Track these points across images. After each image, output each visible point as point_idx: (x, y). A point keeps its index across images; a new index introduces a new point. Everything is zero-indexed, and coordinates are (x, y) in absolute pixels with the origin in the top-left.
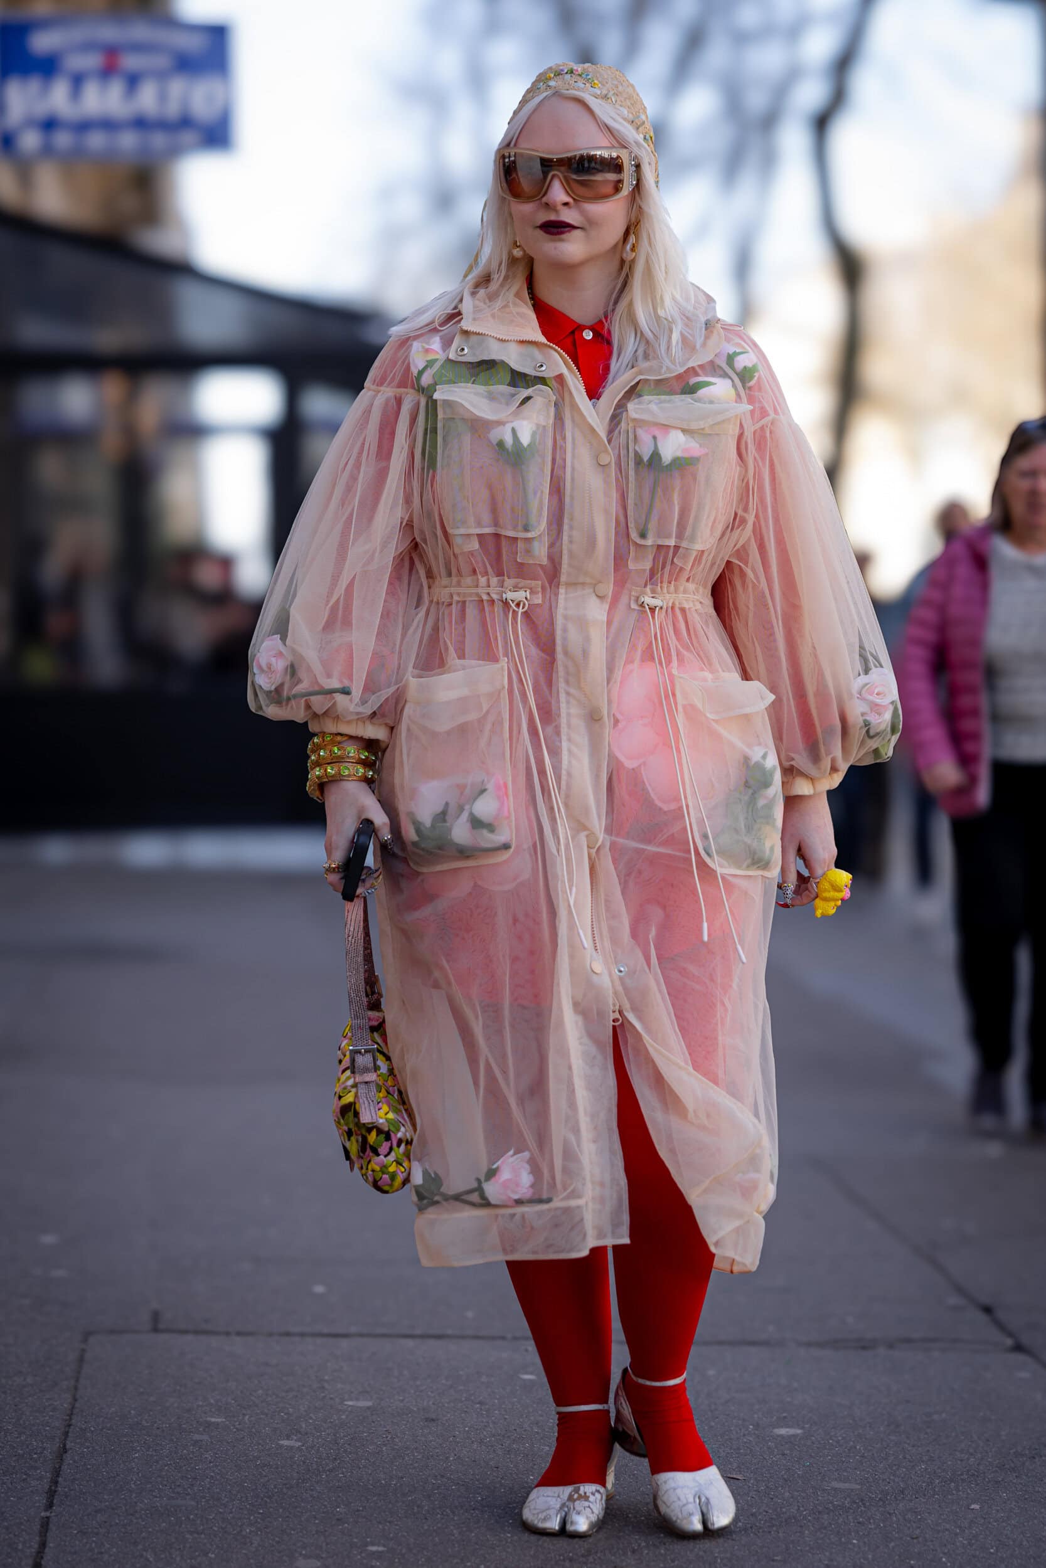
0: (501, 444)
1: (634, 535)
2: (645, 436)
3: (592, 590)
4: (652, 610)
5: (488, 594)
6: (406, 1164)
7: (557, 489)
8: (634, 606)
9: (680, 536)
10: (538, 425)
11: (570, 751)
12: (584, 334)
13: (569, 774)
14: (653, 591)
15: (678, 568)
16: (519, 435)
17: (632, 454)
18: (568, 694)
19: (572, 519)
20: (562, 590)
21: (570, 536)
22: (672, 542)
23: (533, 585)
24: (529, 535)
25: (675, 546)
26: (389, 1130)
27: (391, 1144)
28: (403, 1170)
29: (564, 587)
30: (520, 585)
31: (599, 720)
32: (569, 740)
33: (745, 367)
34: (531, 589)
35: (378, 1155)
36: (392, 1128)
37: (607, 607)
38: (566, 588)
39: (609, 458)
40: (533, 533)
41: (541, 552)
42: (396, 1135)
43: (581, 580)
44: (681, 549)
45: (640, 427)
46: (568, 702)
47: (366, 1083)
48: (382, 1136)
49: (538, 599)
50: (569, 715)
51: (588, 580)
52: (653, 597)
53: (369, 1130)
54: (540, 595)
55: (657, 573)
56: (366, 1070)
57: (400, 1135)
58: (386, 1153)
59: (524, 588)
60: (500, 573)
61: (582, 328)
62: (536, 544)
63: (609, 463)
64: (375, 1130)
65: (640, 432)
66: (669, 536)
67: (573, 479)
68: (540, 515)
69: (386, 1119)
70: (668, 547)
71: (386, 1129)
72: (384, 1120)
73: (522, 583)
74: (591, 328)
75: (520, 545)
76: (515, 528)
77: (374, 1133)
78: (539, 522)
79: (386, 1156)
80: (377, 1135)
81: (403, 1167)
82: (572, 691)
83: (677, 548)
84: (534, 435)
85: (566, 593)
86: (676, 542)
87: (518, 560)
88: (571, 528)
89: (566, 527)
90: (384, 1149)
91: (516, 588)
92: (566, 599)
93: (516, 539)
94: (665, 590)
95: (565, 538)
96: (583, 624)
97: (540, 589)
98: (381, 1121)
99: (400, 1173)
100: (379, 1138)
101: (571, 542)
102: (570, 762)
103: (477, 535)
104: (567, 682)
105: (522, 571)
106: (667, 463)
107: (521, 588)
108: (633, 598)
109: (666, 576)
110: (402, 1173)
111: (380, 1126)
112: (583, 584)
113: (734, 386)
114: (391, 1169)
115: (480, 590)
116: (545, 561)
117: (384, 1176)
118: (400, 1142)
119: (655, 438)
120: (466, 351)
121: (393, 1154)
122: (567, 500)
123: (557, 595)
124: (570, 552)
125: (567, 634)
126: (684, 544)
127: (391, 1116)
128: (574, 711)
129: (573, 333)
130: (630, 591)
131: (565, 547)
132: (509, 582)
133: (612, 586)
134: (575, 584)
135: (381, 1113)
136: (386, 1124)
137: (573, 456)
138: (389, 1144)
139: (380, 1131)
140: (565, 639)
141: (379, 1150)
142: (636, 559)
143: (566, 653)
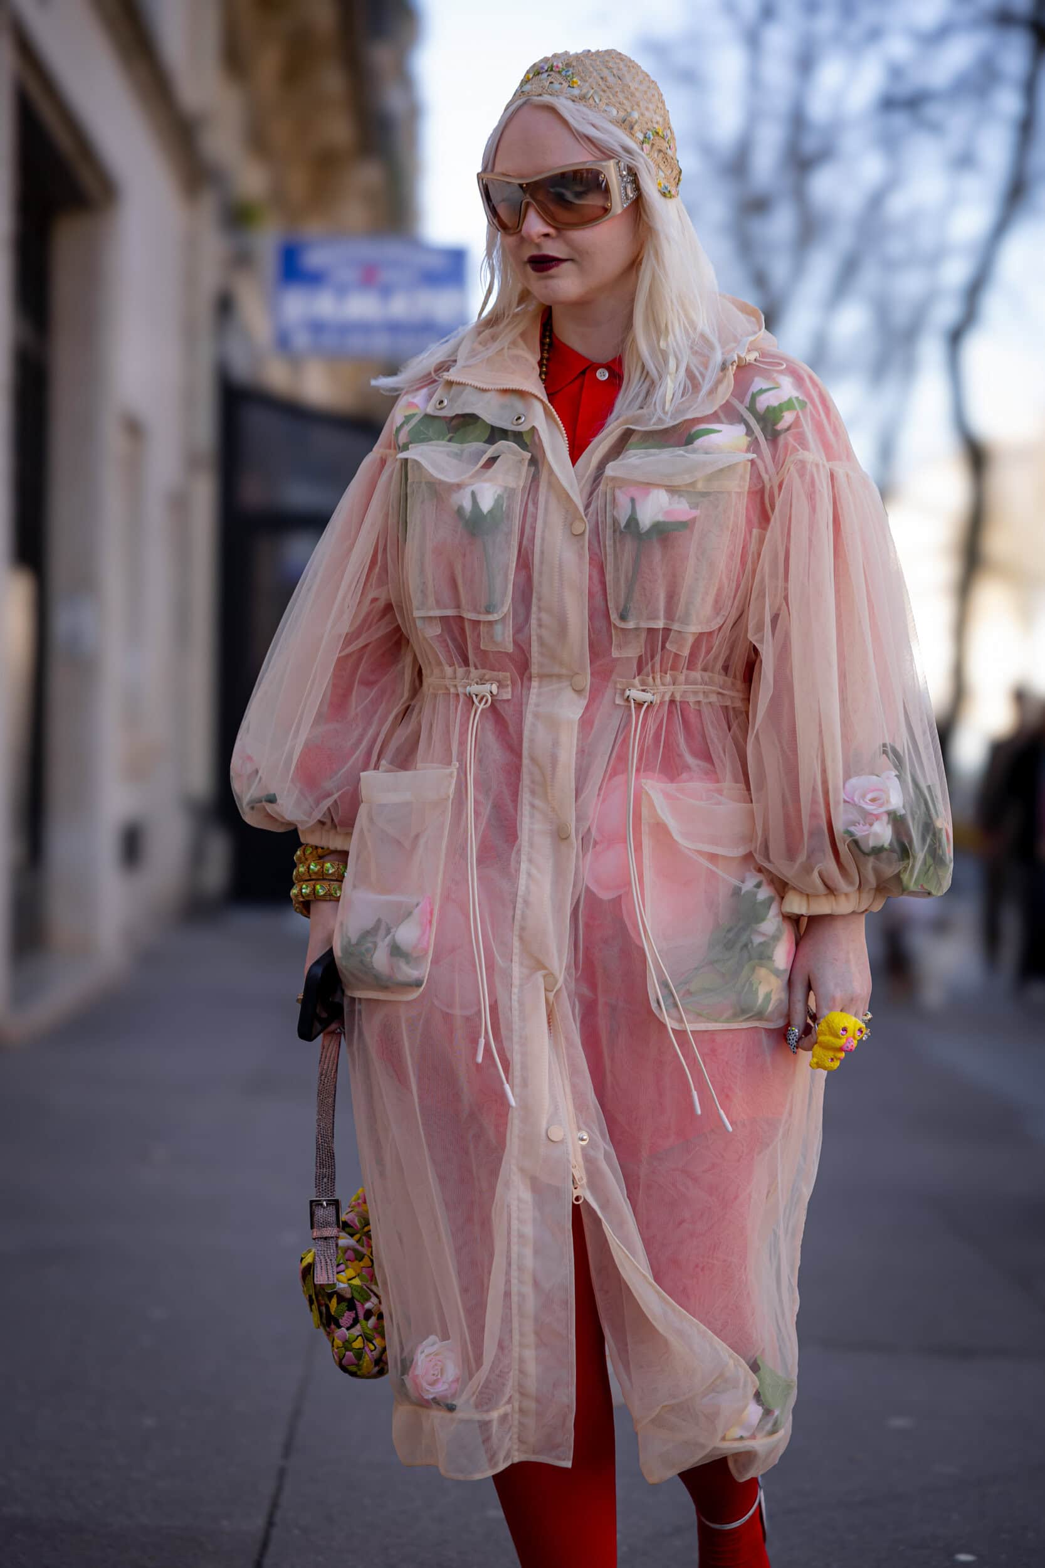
0: (460, 510)
1: (614, 617)
2: (623, 499)
3: (568, 683)
4: (639, 705)
5: (455, 686)
6: (377, 1341)
7: (525, 563)
8: (619, 701)
9: (670, 615)
10: (506, 488)
11: (529, 874)
12: (598, 374)
13: (526, 902)
14: (643, 683)
15: (672, 655)
16: (479, 500)
17: (609, 521)
18: (533, 806)
19: (539, 599)
20: (535, 683)
21: (539, 620)
22: (660, 624)
23: (501, 676)
24: (490, 618)
25: (664, 629)
26: (353, 1298)
27: (356, 1314)
28: (372, 1347)
29: (536, 679)
30: (487, 677)
31: (566, 839)
32: (530, 861)
33: (768, 407)
34: (499, 682)
35: (339, 1327)
36: (356, 1295)
37: (584, 702)
38: (540, 682)
39: (584, 526)
40: (495, 615)
41: (504, 638)
42: (363, 1305)
43: (556, 670)
44: (672, 634)
45: (620, 488)
46: (532, 816)
47: (326, 1238)
48: (344, 1305)
49: (507, 695)
50: (531, 830)
51: (564, 671)
52: (643, 691)
53: (330, 1296)
54: (510, 689)
55: (647, 664)
56: (327, 1224)
57: (368, 1305)
58: (348, 1325)
59: (491, 680)
60: (466, 662)
61: (595, 366)
62: (498, 628)
63: (584, 532)
64: (335, 1296)
65: (618, 493)
66: (654, 618)
67: (542, 553)
68: (504, 594)
69: (350, 1285)
70: (658, 630)
71: (349, 1296)
72: (346, 1285)
73: (489, 674)
74: (607, 366)
75: (483, 629)
76: (476, 610)
77: (334, 1300)
78: (502, 604)
79: (348, 1329)
80: (338, 1303)
81: (374, 1344)
82: (537, 802)
83: (667, 630)
84: (498, 501)
85: (540, 687)
86: (665, 624)
87: (482, 647)
88: (540, 609)
89: (534, 609)
90: (346, 1318)
91: (482, 681)
92: (539, 695)
93: (479, 622)
94: (658, 681)
95: (533, 622)
96: (553, 724)
97: (509, 682)
98: (342, 1285)
99: (369, 1352)
100: (340, 1306)
101: (540, 626)
102: (527, 887)
103: (440, 617)
104: (533, 792)
105: (488, 661)
106: (645, 529)
107: (487, 681)
108: (618, 691)
109: (658, 666)
110: (372, 1351)
111: (339, 1291)
112: (559, 677)
113: (749, 432)
114: (358, 1344)
115: (447, 682)
116: (510, 648)
117: (347, 1353)
118: (368, 1314)
119: (633, 500)
120: (445, 403)
121: (358, 1327)
122: (536, 576)
123: (529, 688)
124: (540, 638)
125: (534, 734)
126: (676, 627)
127: (356, 1282)
128: (537, 827)
129: (583, 373)
130: (615, 683)
131: (533, 633)
132: (474, 673)
133: (589, 677)
134: (550, 676)
135: (343, 1276)
136: (349, 1290)
137: (545, 522)
138: (353, 1314)
139: (341, 1298)
140: (532, 741)
141: (340, 1320)
142: (620, 647)
143: (533, 759)
